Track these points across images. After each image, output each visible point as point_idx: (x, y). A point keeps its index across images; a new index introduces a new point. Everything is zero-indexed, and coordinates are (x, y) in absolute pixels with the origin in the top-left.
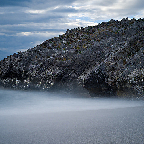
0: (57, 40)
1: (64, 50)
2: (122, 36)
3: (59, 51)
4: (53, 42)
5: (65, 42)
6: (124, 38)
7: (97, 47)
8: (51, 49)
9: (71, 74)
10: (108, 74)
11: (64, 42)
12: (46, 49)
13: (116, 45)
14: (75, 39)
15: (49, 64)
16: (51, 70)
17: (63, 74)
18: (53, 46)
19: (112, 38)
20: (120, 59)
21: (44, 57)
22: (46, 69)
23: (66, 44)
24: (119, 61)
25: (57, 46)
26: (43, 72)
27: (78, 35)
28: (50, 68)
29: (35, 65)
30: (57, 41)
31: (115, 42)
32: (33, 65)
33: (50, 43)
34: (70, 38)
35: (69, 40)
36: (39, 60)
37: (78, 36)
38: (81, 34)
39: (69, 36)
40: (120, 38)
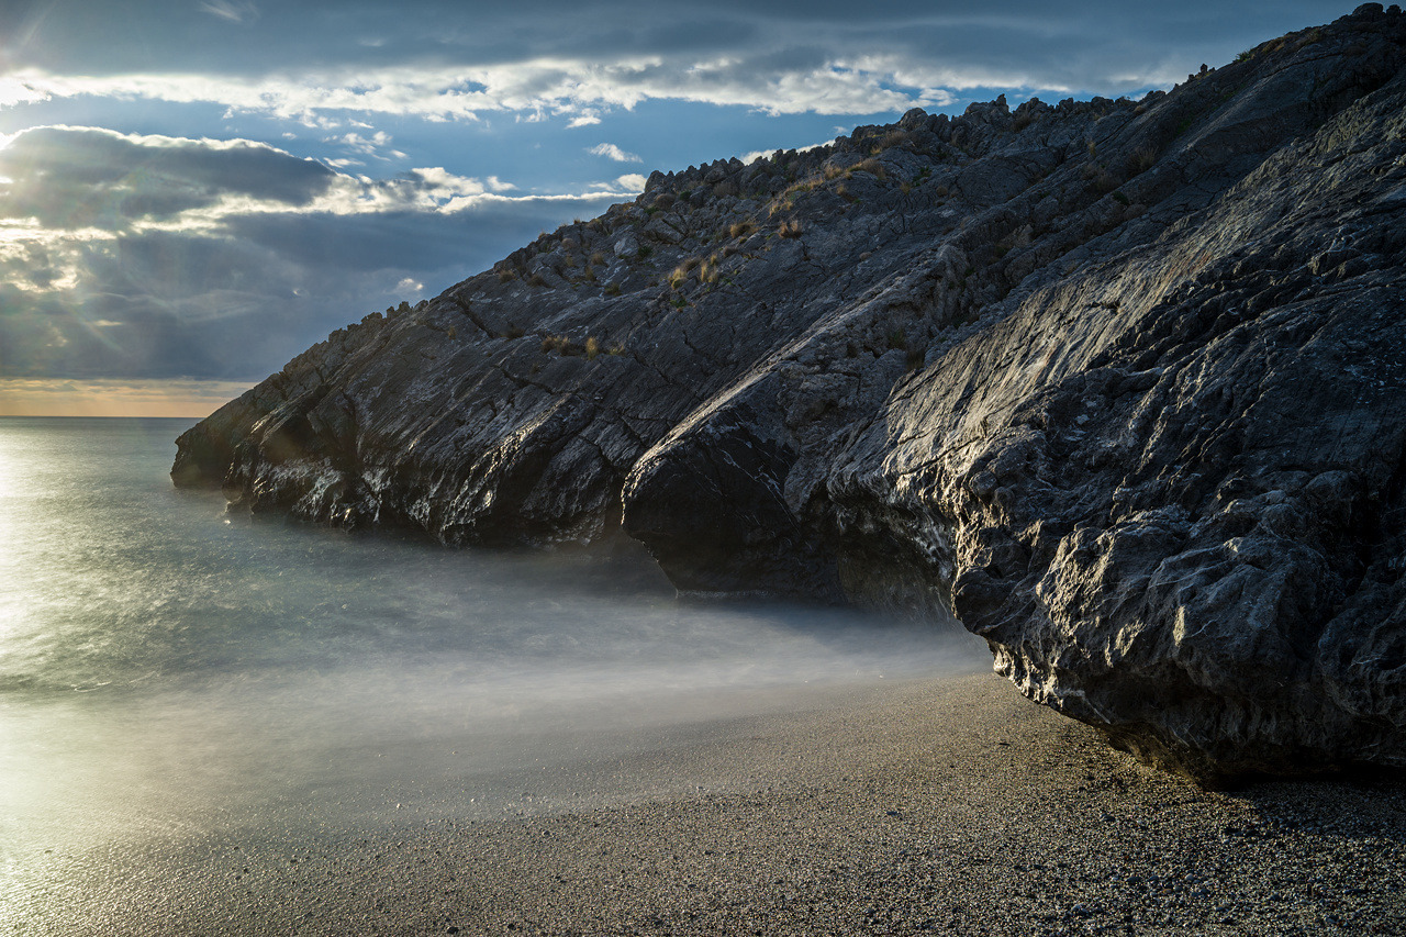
0: (586, 234)
1: (610, 293)
2: (940, 204)
3: (583, 297)
4: (559, 248)
5: (626, 246)
6: (946, 214)
7: (781, 274)
8: (542, 288)
9: (606, 439)
10: (790, 441)
11: (619, 246)
12: (516, 288)
13: (886, 260)
14: (682, 228)
15: (507, 375)
16: (508, 412)
17: (561, 436)
18: (559, 270)
19: (877, 220)
20: (889, 347)
21: (492, 336)
22: (484, 405)
23: (627, 259)
24: (877, 356)
25: (575, 272)
26: (461, 423)
27: (702, 205)
28: (503, 402)
29: (437, 382)
30: (583, 241)
31: (890, 240)
32: (424, 380)
33: (542, 255)
34: (656, 224)
35: (649, 235)
36: (462, 355)
37: (703, 210)
38: (719, 198)
39: (650, 212)
40: (922, 214)
